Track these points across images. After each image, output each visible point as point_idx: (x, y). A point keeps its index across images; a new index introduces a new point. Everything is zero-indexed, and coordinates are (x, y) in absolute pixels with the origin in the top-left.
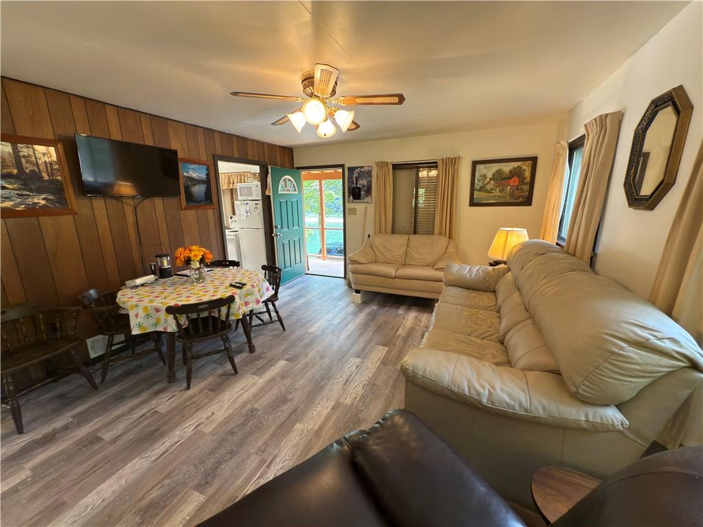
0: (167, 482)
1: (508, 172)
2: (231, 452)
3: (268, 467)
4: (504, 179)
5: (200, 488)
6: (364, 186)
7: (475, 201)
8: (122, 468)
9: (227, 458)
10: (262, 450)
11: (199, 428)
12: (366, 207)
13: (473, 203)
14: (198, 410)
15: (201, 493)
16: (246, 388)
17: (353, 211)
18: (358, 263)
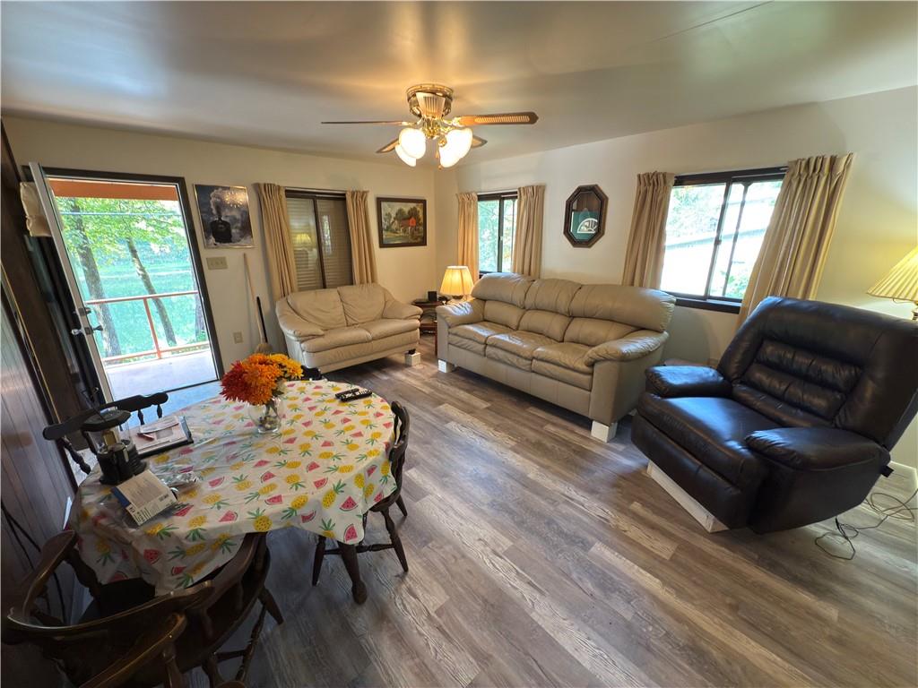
0: (574, 576)
1: (407, 213)
2: (548, 524)
3: (572, 499)
4: (404, 219)
5: (586, 546)
6: (235, 220)
7: (385, 242)
8: (543, 630)
9: (555, 527)
10: (554, 503)
11: (500, 554)
12: (245, 255)
13: (382, 245)
14: (463, 556)
15: (592, 546)
16: (445, 508)
17: (220, 263)
18: (314, 336)
